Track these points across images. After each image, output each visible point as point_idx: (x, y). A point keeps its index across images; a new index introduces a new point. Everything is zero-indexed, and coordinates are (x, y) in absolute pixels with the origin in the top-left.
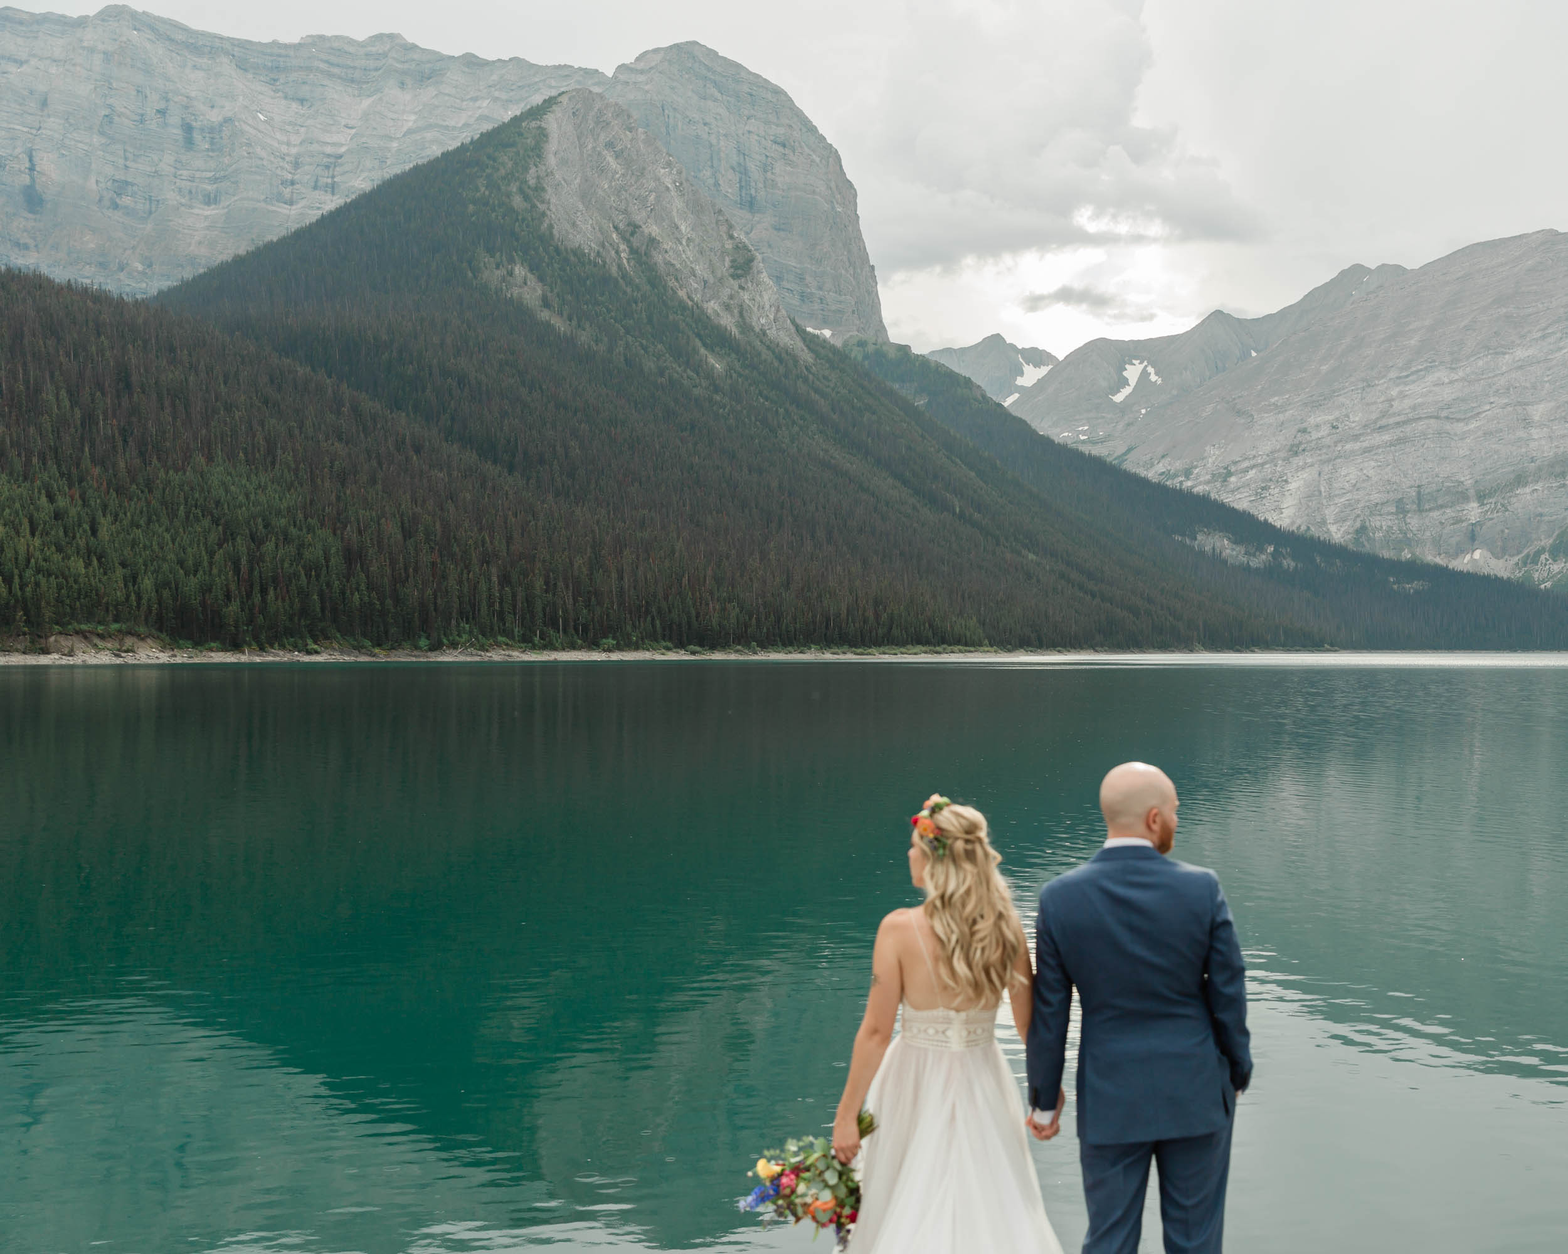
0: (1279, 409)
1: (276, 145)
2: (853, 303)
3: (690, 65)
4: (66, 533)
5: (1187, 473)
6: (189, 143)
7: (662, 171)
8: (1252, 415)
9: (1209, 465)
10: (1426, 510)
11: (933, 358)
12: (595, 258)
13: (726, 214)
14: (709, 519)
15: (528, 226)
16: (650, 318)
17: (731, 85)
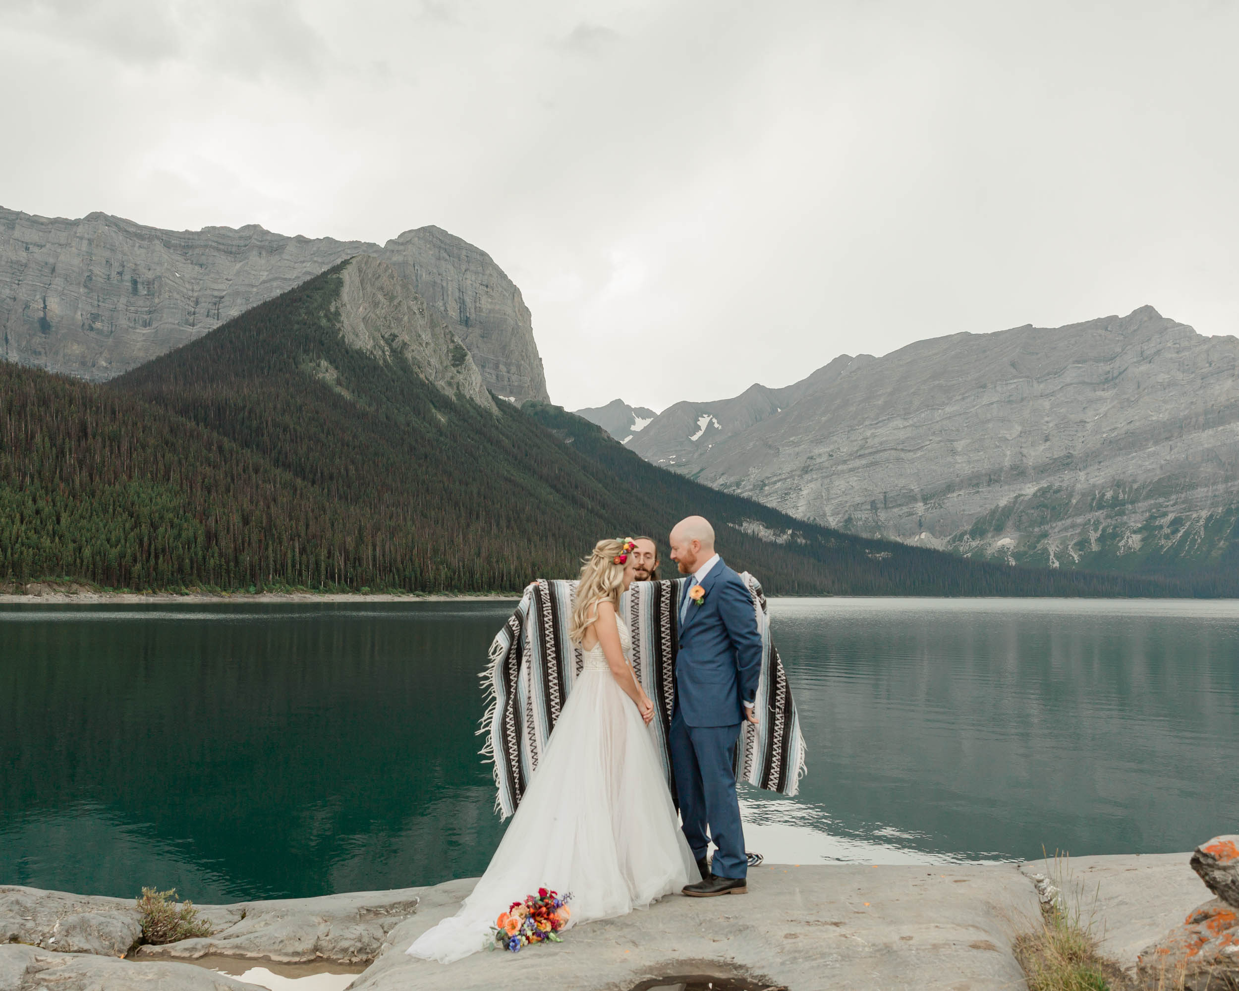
0: (796, 444)
1: (185, 291)
2: (528, 381)
3: (430, 239)
4: (41, 522)
5: (738, 485)
6: (135, 291)
7: (412, 303)
8: (778, 449)
9: (752, 479)
10: (890, 508)
11: (578, 414)
12: (370, 355)
13: (450, 328)
14: (433, 513)
15: (329, 337)
16: (402, 391)
17: (456, 251)
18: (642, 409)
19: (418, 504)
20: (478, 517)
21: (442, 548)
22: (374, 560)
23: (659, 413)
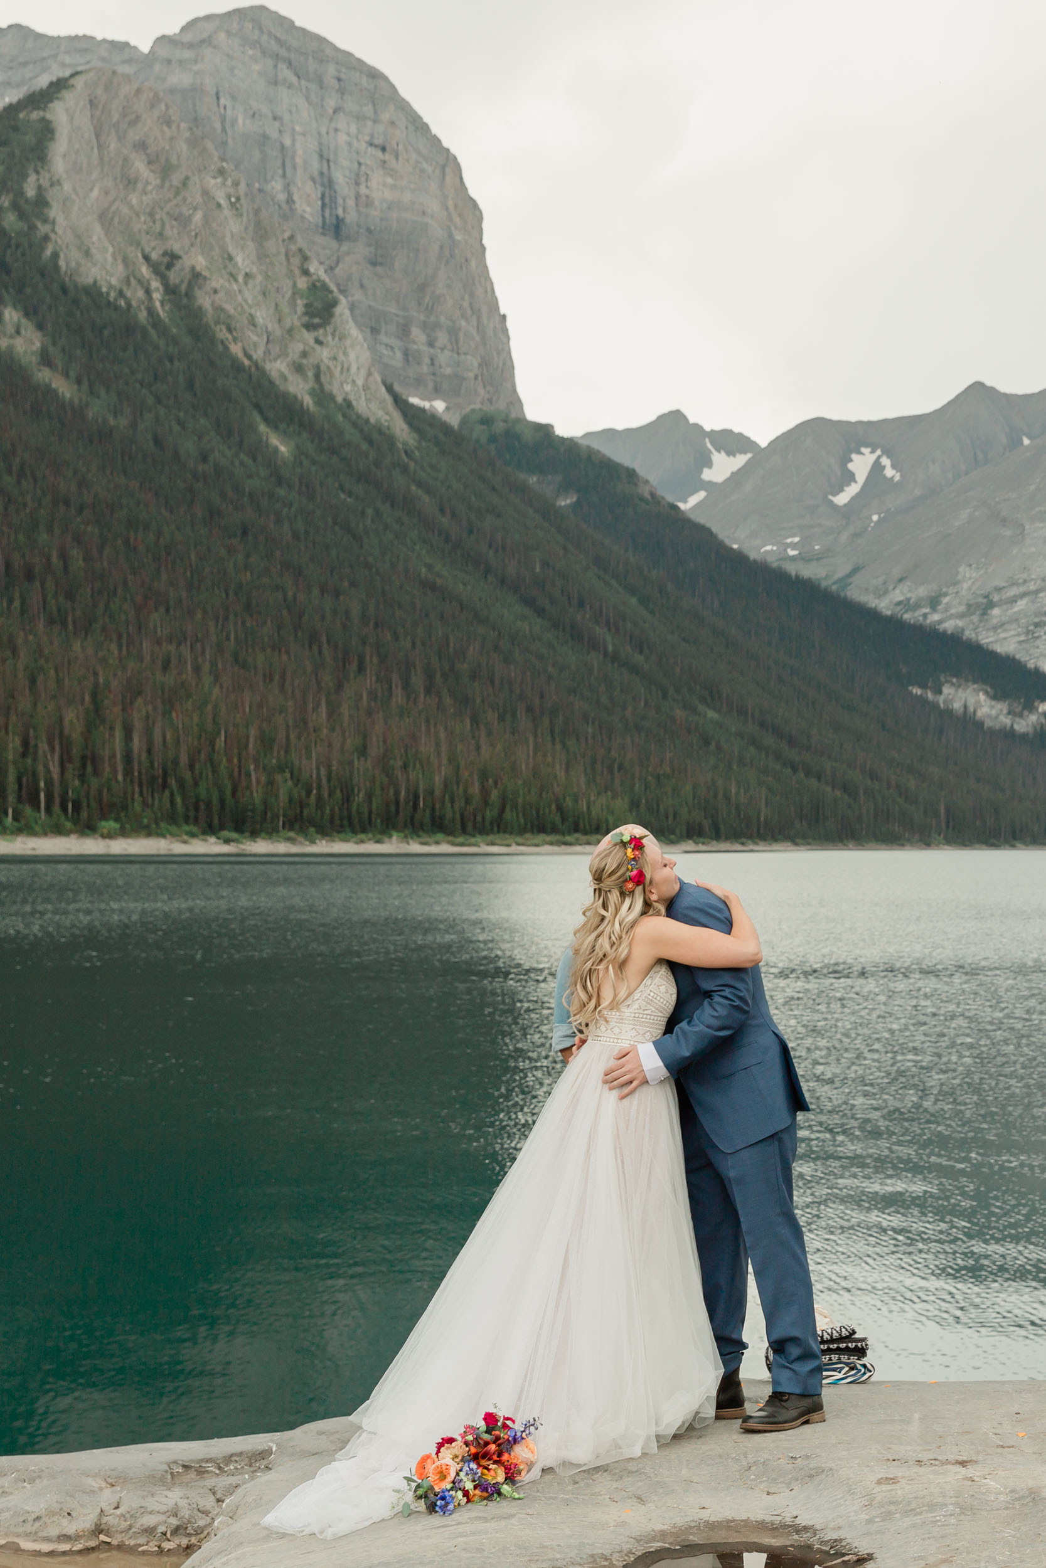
2: (476, 364)
3: (256, 37)
5: (934, 602)
7: (213, 181)
8: (1022, 526)
9: (964, 592)
11: (585, 442)
12: (116, 300)
13: (301, 242)
14: (261, 659)
15: (23, 255)
16: (191, 386)
17: (312, 66)
18: (727, 433)
19: (228, 638)
20: (361, 669)
21: (281, 735)
22: (128, 758)
23: (763, 443)
